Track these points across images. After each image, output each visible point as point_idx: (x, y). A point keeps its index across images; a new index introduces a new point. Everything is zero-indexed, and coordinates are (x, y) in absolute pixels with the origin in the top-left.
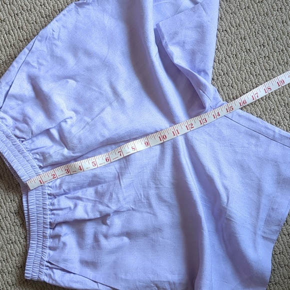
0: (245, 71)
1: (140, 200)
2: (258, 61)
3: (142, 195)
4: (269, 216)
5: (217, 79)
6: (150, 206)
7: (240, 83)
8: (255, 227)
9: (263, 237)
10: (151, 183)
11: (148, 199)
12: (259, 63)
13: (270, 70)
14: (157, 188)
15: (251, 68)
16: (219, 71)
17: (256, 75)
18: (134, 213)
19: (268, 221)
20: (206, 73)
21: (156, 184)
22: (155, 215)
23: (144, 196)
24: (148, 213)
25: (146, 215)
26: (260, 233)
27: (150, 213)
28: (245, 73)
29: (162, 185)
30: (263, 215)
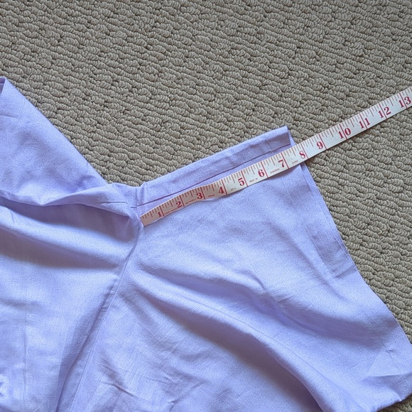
0: (128, 128)
1: (172, 385)
2: (129, 103)
3: (167, 376)
4: (319, 248)
5: (108, 168)
6: (188, 378)
7: (136, 146)
8: (318, 277)
9: (338, 277)
10: (163, 354)
11: (178, 373)
12: (132, 104)
13: (151, 98)
14: (175, 352)
15: (129, 118)
16: (101, 158)
17: (142, 120)
18: (180, 404)
19: (326, 255)
20: (89, 178)
21: (169, 349)
22: (203, 382)
23: (170, 375)
24: (195, 387)
25: (195, 393)
26: (329, 277)
27: (198, 385)
28: (130, 131)
29: (175, 343)
30: (313, 256)
